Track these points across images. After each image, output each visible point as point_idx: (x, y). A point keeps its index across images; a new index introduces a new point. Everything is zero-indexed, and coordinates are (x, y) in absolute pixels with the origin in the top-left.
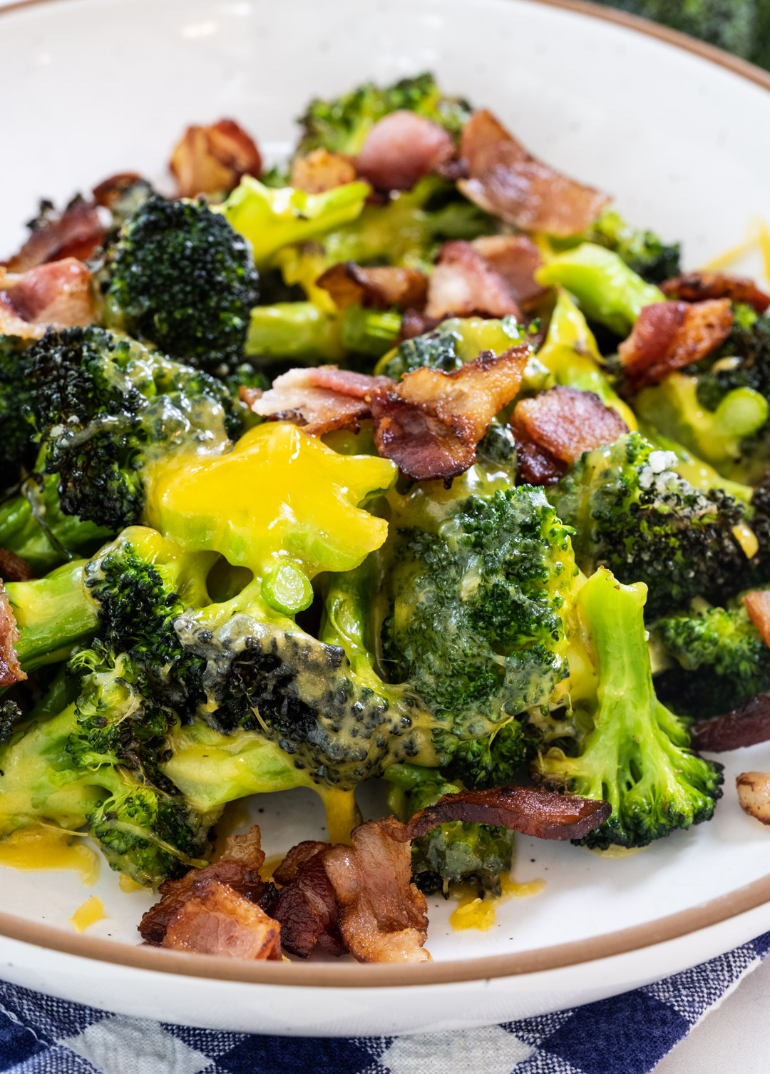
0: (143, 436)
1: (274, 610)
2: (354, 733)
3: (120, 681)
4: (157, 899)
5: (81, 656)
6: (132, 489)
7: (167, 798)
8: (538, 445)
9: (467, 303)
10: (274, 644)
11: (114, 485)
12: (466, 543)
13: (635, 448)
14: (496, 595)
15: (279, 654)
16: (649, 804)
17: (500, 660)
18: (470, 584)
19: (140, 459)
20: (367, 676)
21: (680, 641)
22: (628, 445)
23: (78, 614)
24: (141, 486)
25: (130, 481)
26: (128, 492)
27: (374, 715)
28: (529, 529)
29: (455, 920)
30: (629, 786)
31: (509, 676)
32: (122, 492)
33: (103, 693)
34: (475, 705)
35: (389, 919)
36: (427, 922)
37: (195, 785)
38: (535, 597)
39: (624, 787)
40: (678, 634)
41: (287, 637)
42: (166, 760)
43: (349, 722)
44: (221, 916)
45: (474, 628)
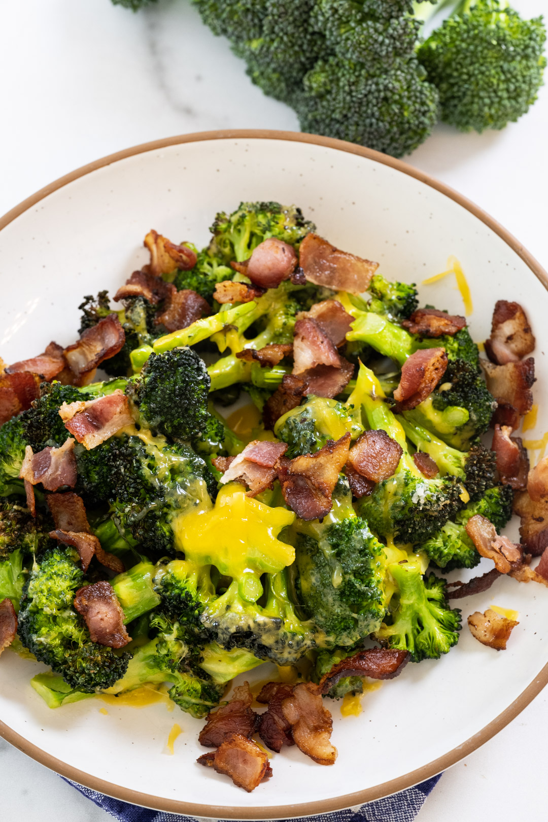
0: (168, 506)
1: (245, 603)
2: (290, 653)
3: (177, 639)
4: (206, 723)
5: (157, 621)
6: (167, 534)
7: (205, 682)
8: (360, 475)
9: (314, 363)
10: (249, 627)
11: (159, 533)
12: (332, 555)
13: (408, 480)
14: (348, 585)
15: (252, 630)
16: (428, 644)
17: (355, 615)
18: (337, 579)
19: (170, 517)
20: (292, 619)
21: (436, 557)
22: (405, 479)
23: (152, 600)
24: (172, 532)
25: (165, 529)
26: (166, 536)
27: (298, 643)
28: (363, 552)
29: (343, 713)
30: (419, 632)
31: (360, 623)
32: (163, 536)
33: (170, 645)
34: (345, 634)
35: (314, 726)
36: (332, 722)
37: (217, 674)
38: (368, 585)
39: (415, 632)
40: (435, 554)
41: (255, 622)
42: (201, 662)
43: (288, 650)
44: (239, 749)
45: (341, 601)
